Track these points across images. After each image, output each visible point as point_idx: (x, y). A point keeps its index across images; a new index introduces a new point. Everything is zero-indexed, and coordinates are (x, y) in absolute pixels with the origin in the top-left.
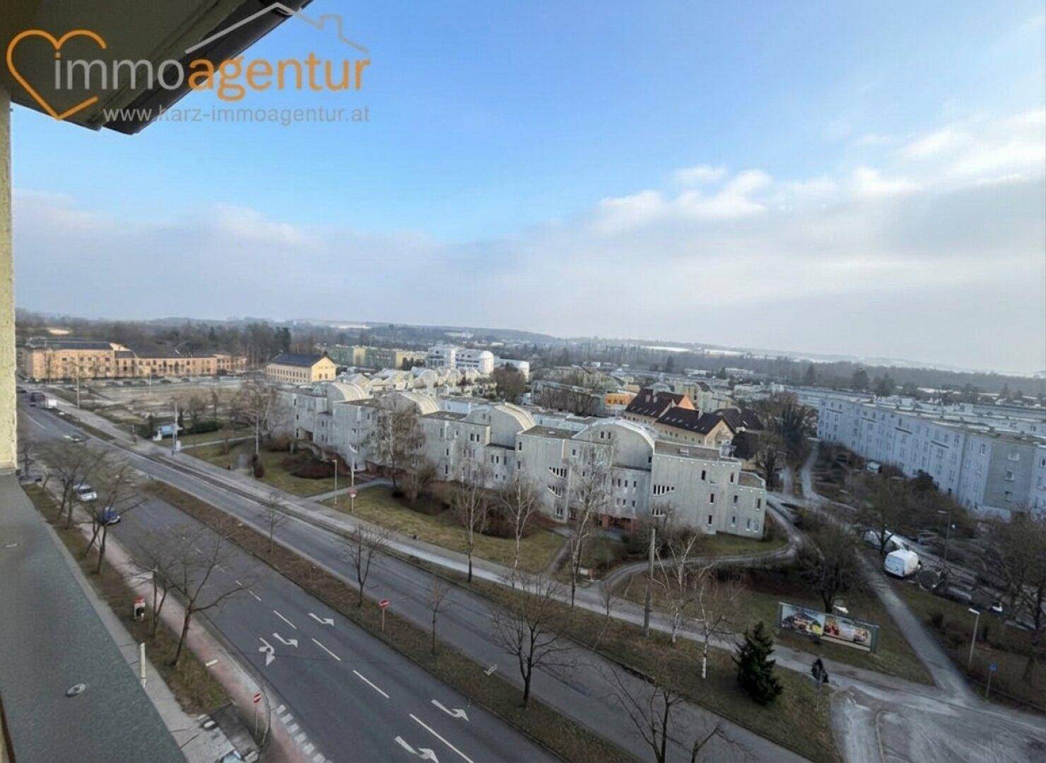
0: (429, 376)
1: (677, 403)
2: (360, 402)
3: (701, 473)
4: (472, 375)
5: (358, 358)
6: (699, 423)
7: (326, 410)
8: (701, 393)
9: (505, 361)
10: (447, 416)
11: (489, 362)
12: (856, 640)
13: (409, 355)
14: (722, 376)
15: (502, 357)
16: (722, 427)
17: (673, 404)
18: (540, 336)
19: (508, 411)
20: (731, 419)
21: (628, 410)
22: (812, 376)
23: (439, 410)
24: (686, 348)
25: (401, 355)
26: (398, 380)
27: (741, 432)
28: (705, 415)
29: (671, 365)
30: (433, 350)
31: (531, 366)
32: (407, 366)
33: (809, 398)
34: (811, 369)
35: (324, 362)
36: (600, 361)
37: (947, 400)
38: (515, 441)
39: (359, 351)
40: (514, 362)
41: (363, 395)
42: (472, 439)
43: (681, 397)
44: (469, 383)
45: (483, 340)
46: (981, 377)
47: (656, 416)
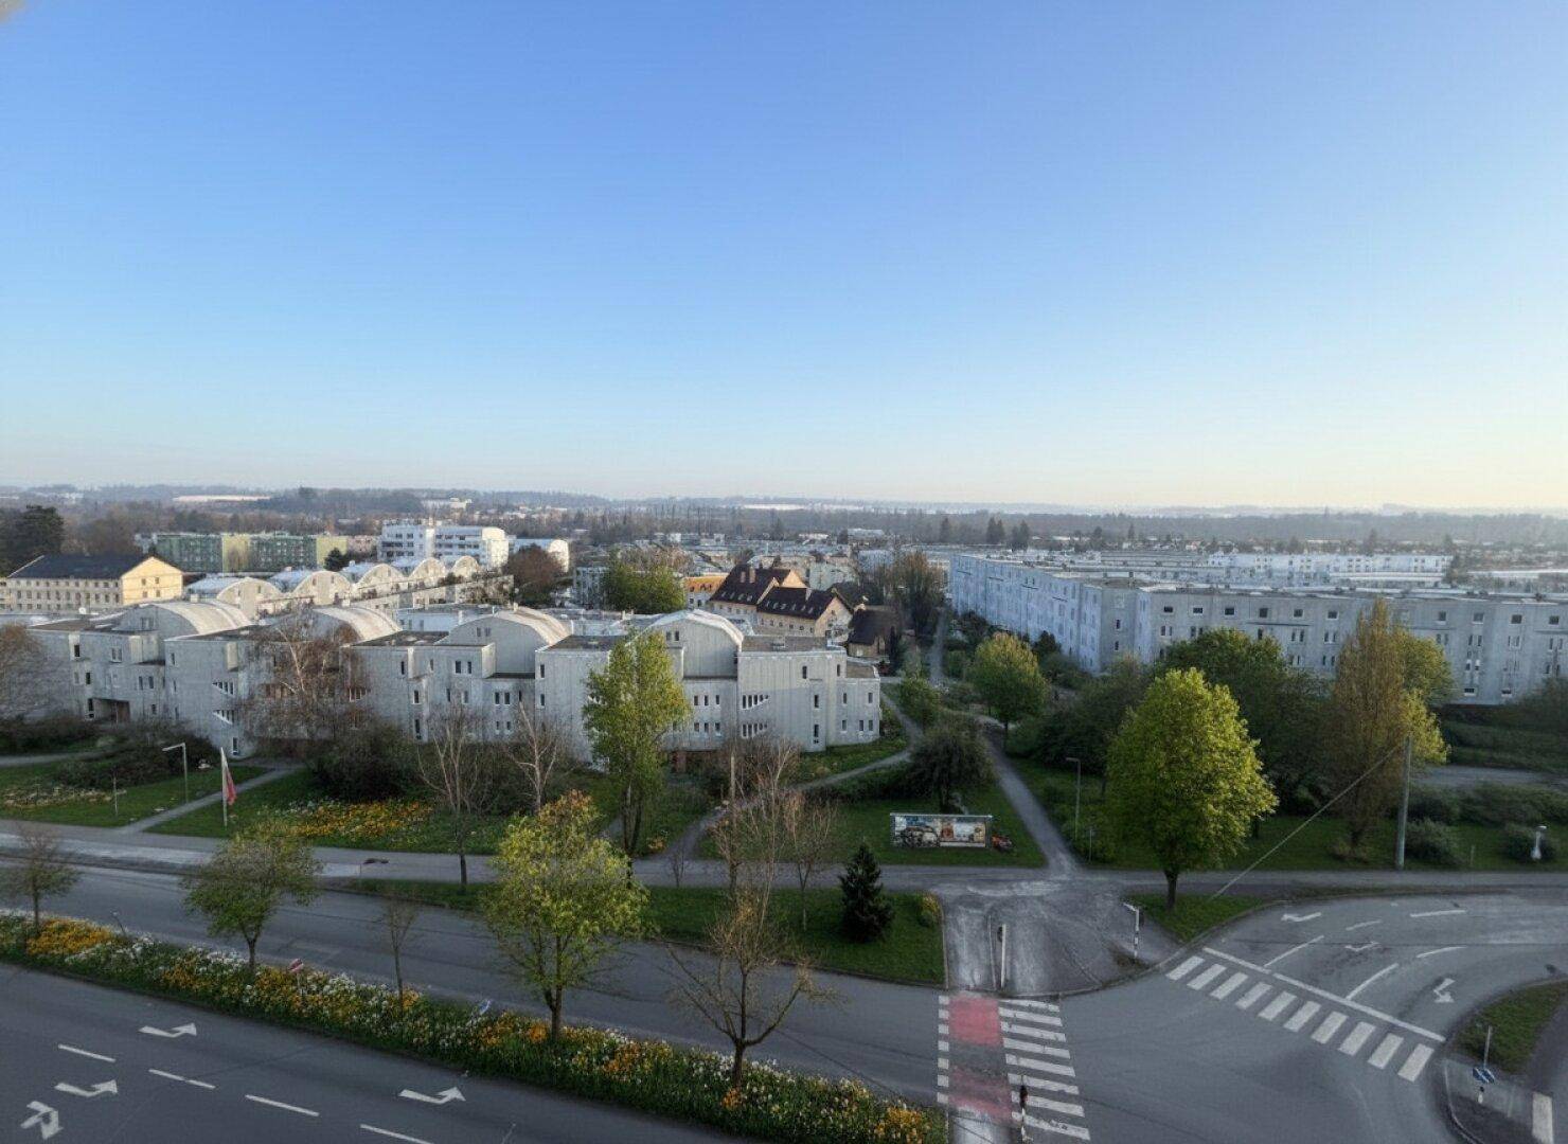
0: (381, 576)
1: (781, 580)
2: (230, 636)
3: (800, 670)
4: (465, 569)
5: (233, 554)
6: (805, 605)
7: (154, 655)
8: (814, 566)
9: (527, 542)
10: (411, 639)
11: (498, 545)
12: (971, 838)
13: (342, 543)
14: (843, 539)
15: (523, 535)
16: (835, 606)
17: (774, 583)
18: (584, 500)
19: (519, 620)
20: (848, 595)
21: (717, 597)
22: (947, 531)
23: (398, 629)
24: (800, 504)
25: (327, 543)
26: (319, 586)
27: (860, 610)
28: (815, 593)
29: (781, 529)
30: (389, 533)
31: (570, 546)
32: (336, 562)
33: (939, 560)
34: (945, 522)
35: (151, 566)
36: (679, 531)
37: (1080, 549)
38: (532, 662)
39: (234, 542)
40: (539, 542)
41: (241, 619)
42: (458, 670)
43: (786, 573)
44: (459, 580)
45: (491, 510)
46: (1109, 519)
47: (753, 603)
